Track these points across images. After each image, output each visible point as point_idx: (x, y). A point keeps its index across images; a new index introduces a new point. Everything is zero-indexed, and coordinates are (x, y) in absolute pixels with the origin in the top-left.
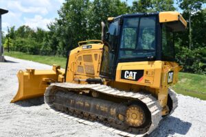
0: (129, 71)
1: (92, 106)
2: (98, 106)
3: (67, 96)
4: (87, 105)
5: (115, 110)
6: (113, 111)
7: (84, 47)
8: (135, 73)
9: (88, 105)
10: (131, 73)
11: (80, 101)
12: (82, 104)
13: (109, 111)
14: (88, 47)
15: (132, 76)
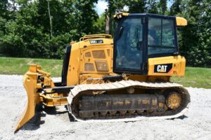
0: (161, 65)
1: (133, 103)
2: (140, 100)
3: (99, 99)
4: (127, 102)
5: (156, 100)
6: (155, 102)
7: (93, 41)
8: (166, 66)
9: (129, 102)
10: (163, 66)
11: (118, 101)
12: (122, 103)
13: (151, 102)
14: (98, 41)
15: (163, 69)
